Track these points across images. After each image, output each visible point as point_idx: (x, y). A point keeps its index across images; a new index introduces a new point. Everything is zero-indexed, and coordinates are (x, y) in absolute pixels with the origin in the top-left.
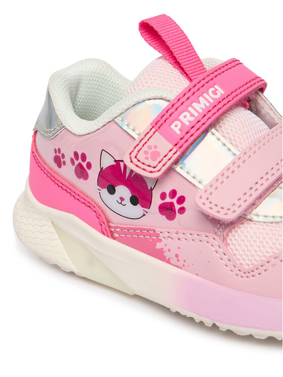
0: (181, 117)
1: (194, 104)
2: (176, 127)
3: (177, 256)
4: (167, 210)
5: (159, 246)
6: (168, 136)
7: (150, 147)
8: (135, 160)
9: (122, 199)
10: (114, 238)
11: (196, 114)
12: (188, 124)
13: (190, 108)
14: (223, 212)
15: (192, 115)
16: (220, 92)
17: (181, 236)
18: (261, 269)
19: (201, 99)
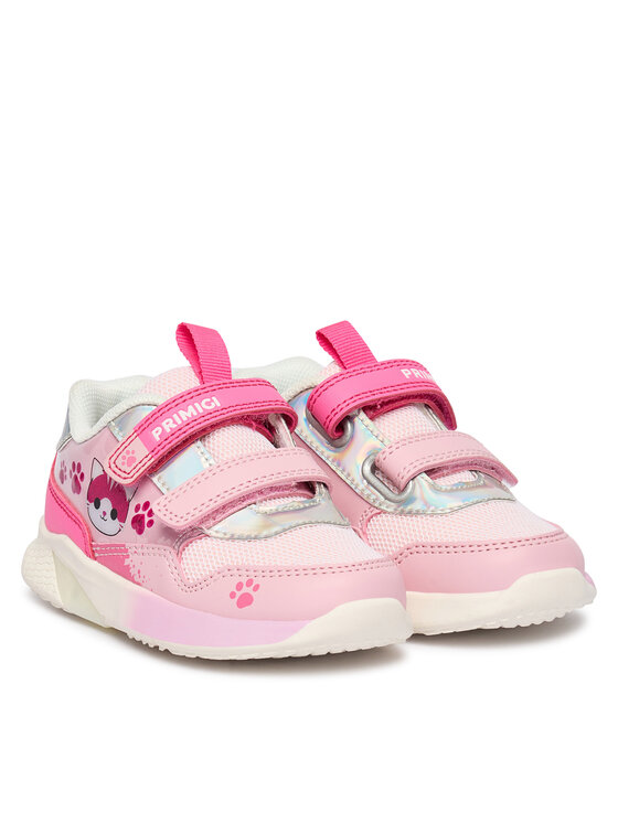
0: (164, 424)
1: (181, 412)
2: (156, 434)
3: (139, 572)
4: (138, 523)
5: (127, 562)
6: (147, 441)
7: (128, 452)
8: (113, 466)
9: (105, 513)
10: (95, 559)
11: (180, 422)
12: (168, 430)
13: (175, 416)
14: (176, 519)
15: (175, 422)
16: (216, 403)
17: (145, 550)
18: (204, 584)
19: (190, 407)
